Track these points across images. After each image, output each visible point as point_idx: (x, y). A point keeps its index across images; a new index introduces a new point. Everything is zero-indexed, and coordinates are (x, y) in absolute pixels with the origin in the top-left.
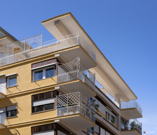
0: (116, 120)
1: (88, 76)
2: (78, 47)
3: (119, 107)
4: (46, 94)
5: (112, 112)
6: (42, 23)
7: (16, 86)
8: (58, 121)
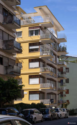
0: (55, 45)
1: (51, 32)
2: (49, 23)
3: (56, 37)
4: (35, 44)
5: (54, 42)
6: (34, 8)
7: (21, 37)
8: (41, 57)
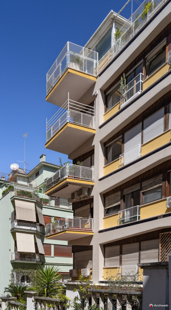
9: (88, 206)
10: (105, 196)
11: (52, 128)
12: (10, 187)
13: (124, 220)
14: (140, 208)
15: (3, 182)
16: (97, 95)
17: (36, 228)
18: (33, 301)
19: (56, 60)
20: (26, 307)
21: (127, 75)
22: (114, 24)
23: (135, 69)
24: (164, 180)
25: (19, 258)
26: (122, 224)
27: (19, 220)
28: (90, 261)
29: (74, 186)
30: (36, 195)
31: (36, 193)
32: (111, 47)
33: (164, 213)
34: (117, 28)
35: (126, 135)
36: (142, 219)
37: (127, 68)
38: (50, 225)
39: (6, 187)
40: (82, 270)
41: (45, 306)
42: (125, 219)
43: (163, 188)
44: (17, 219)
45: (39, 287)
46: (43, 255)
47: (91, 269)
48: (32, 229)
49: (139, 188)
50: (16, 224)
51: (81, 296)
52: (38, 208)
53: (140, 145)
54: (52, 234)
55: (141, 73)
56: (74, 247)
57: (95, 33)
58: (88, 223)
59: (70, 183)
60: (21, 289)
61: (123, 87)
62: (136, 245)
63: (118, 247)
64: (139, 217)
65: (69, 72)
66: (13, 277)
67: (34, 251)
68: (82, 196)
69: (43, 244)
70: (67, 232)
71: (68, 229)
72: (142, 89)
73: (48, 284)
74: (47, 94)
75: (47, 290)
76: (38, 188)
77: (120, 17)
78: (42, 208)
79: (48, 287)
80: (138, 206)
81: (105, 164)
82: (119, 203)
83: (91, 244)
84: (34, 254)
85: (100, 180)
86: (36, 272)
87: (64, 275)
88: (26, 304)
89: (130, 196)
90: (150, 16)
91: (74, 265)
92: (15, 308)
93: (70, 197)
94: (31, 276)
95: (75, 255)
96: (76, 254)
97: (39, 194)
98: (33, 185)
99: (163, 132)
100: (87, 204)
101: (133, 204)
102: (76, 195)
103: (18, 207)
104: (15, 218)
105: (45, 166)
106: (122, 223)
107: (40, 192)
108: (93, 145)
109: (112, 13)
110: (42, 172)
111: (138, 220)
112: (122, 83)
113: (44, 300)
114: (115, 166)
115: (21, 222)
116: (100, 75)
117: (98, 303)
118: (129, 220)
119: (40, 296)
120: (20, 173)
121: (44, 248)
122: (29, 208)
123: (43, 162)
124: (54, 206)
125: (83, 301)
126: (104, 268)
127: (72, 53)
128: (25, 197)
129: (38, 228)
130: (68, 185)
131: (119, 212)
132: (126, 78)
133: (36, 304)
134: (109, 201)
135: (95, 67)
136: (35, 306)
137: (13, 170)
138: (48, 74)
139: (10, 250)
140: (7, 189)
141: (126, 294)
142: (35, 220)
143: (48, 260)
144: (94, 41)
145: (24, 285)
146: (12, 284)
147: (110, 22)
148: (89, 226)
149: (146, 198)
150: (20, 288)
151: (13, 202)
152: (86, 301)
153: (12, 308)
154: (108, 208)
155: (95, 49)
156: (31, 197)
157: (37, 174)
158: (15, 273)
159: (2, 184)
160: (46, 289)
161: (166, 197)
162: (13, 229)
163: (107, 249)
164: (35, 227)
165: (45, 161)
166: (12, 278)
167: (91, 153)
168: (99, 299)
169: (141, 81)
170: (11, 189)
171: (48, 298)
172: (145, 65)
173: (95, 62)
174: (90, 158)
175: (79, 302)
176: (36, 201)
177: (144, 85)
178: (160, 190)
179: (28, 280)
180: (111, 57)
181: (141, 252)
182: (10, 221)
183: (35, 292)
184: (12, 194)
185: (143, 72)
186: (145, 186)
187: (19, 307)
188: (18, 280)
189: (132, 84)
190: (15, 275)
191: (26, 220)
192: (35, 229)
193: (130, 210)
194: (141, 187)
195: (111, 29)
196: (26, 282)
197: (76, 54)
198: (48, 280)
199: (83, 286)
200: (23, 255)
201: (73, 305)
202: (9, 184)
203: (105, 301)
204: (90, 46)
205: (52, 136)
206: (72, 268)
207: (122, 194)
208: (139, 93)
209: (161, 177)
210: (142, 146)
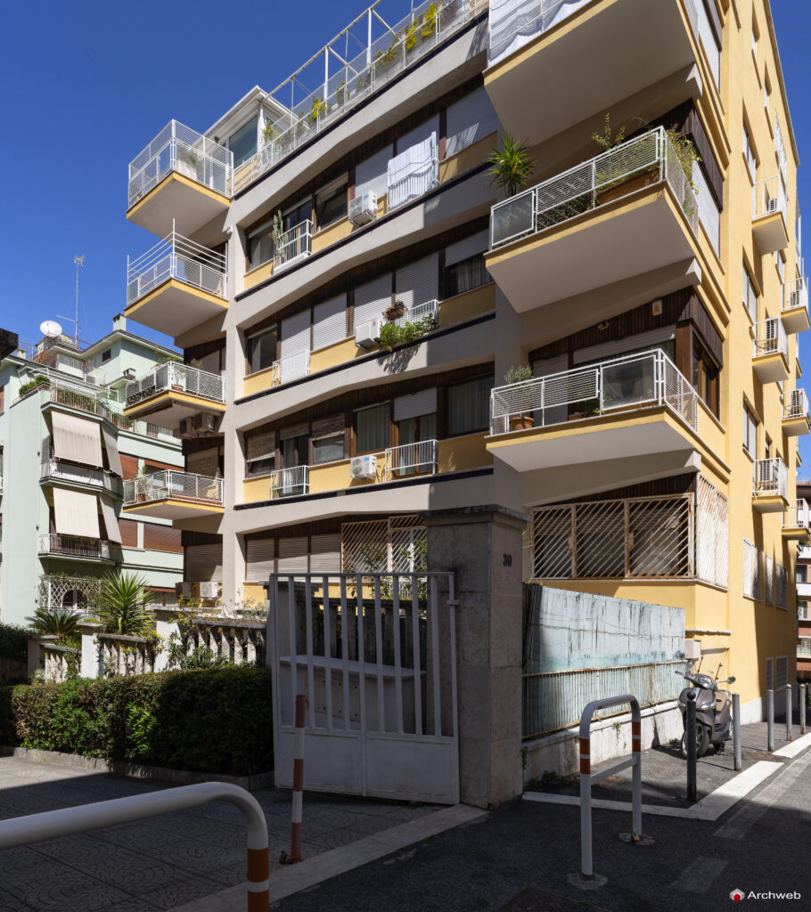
9: (213, 452)
10: (247, 436)
11: (139, 279)
12: (40, 379)
13: (282, 490)
14: (308, 470)
15: (23, 364)
16: (231, 234)
17: (103, 481)
18: (94, 643)
19: (150, 145)
20: (81, 655)
21: (285, 214)
22: (262, 111)
23: (299, 208)
24: (347, 425)
25: (60, 548)
26: (278, 498)
27: (62, 460)
28: (218, 567)
29: (184, 408)
30: (102, 405)
31: (103, 400)
32: (256, 152)
33: (347, 486)
34: (268, 119)
35: (286, 325)
36: (312, 492)
37: (286, 200)
38: (133, 484)
39: (30, 375)
40: (202, 584)
41: (118, 651)
42: (284, 487)
43: (347, 439)
44: (56, 456)
45: (107, 614)
46: (118, 544)
47: (220, 584)
48: (92, 483)
49: (307, 432)
50: (54, 467)
51: (182, 631)
52: (107, 436)
53: (308, 351)
54: (138, 503)
55: (308, 221)
56: (185, 535)
57: (226, 114)
58: (215, 487)
59: (176, 402)
60: (65, 622)
61: (277, 234)
62: (302, 542)
63: (270, 543)
64: (307, 487)
65: (174, 180)
66: (44, 591)
67: (97, 535)
68: (202, 430)
69: (118, 519)
70: (169, 503)
71: (171, 496)
72: (310, 250)
73: (125, 609)
74: (130, 207)
75: (122, 621)
76: (109, 387)
77: (271, 101)
78: (116, 436)
79: (124, 616)
80: (305, 466)
81: (248, 372)
82: (272, 455)
83: (219, 532)
84: (96, 541)
85: (238, 403)
86: (102, 584)
87: (158, 594)
88: (81, 649)
89: (292, 444)
90: (321, 125)
91: (186, 572)
92: (55, 658)
93: (178, 426)
94: (89, 591)
95: (189, 553)
96: (189, 549)
97: (110, 402)
98: (96, 380)
99: (345, 338)
100: (211, 447)
101: (297, 461)
102: (188, 425)
103: (58, 429)
104: (51, 453)
105: (124, 340)
106: (277, 494)
107: (113, 397)
108: (223, 330)
109: (258, 91)
110: (117, 354)
111: (304, 494)
112: (275, 227)
113: (116, 640)
114: (265, 381)
115: (65, 464)
116: (237, 197)
117: (208, 643)
118: (291, 491)
119: (108, 631)
120: (63, 346)
121: (121, 528)
122: (86, 435)
123: (121, 331)
124: (145, 435)
125: (185, 641)
126: (245, 584)
127: (181, 142)
128: (76, 407)
129: (108, 483)
130: (171, 406)
131: (273, 473)
132: (284, 218)
133: (101, 648)
134: (253, 447)
135: (227, 178)
136: (99, 652)
137: (48, 337)
138: (132, 165)
139: (37, 528)
140: (31, 383)
141: (247, 629)
142: (99, 463)
143: (129, 556)
144: (225, 127)
145: (72, 612)
146: (42, 609)
147: (254, 105)
148: (217, 494)
149: (319, 453)
150: (63, 618)
151: (47, 416)
152: (189, 641)
153: (49, 658)
154: (252, 460)
155: (227, 145)
156: (90, 408)
157: (107, 356)
158: (50, 584)
159: (19, 367)
160: (120, 620)
161: (350, 456)
162: (45, 479)
163: (251, 544)
164: (99, 479)
165: (124, 329)
166: (42, 595)
167: (220, 344)
168: (209, 637)
169: (308, 234)
170: (43, 383)
171: (125, 637)
172: (315, 206)
173: (227, 167)
174: (218, 353)
175: (178, 642)
176: (102, 419)
177: (313, 241)
178: (342, 442)
179: (82, 602)
180: (256, 171)
181: (312, 556)
182: (39, 459)
183: (98, 625)
184: (46, 396)
185: (313, 218)
186: (317, 431)
187: (66, 654)
188: (57, 601)
189: (293, 235)
190: (50, 588)
191: (80, 461)
192: (99, 483)
193: (293, 472)
194: (310, 429)
195: (256, 117)
196: (75, 606)
197: (190, 148)
198: (124, 602)
199: (185, 614)
200: (68, 542)
201: (167, 648)
202: (37, 370)
203: (218, 640)
204: (219, 133)
205: (139, 296)
206: (180, 578)
207: (277, 437)
208: (305, 256)
209: (342, 418)
210: (312, 354)
